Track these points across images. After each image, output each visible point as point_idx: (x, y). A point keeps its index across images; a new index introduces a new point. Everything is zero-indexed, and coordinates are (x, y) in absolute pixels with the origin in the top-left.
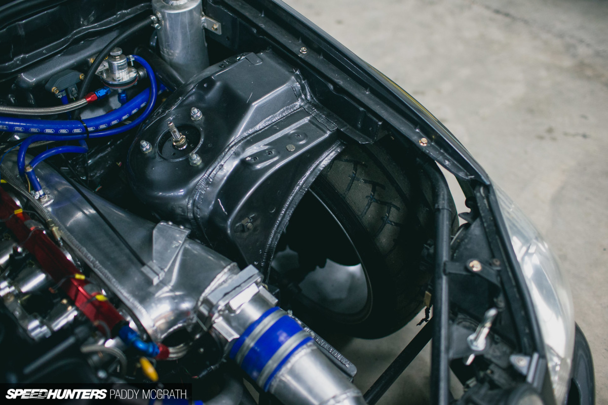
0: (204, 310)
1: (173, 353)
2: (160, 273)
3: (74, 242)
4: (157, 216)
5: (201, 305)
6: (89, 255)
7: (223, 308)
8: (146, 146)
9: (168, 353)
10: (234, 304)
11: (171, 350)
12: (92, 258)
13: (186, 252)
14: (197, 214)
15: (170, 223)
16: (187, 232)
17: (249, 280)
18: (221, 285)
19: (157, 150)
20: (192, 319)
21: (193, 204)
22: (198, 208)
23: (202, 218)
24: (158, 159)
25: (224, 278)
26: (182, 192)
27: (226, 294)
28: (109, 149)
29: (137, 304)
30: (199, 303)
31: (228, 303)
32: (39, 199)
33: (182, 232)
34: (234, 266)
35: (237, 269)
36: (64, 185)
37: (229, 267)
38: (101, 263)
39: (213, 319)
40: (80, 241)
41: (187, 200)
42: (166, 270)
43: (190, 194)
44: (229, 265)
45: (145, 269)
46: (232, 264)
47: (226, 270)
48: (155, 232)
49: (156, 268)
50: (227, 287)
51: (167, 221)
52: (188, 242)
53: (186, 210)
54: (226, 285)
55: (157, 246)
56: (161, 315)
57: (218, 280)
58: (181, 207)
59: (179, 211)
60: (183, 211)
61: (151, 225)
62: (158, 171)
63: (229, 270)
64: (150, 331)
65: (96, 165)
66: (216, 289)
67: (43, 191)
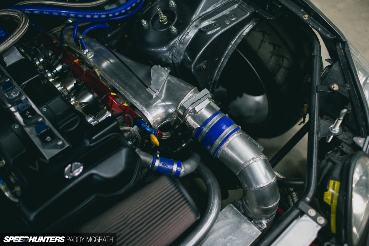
0: (181, 112)
1: (165, 135)
2: (157, 91)
3: (107, 77)
4: (152, 63)
5: (179, 110)
6: (116, 84)
7: (191, 111)
8: (145, 23)
9: (162, 135)
10: (197, 109)
11: (163, 133)
12: (118, 85)
13: (169, 82)
14: (174, 61)
15: (160, 66)
16: (169, 71)
17: (205, 96)
18: (189, 99)
19: (151, 25)
20: (174, 118)
21: (172, 55)
22: (175, 57)
23: (177, 63)
24: (152, 30)
25: (191, 95)
26: (165, 49)
27: (192, 104)
28: (119, 28)
29: (144, 108)
30: (178, 109)
31: (194, 108)
32: (86, 54)
33: (166, 71)
34: (196, 89)
35: (198, 91)
36: (98, 46)
37: (193, 89)
38: (123, 87)
39: (186, 117)
40: (111, 76)
41: (169, 53)
42: (160, 90)
43: (170, 49)
44: (193, 88)
45: (148, 90)
46: (195, 88)
47: (192, 91)
48: (152, 71)
49: (154, 89)
50: (193, 100)
51: (157, 65)
52: (170, 76)
53: (168, 59)
54: (192, 99)
55: (153, 78)
56: (157, 115)
57: (188, 96)
58: (165, 57)
59: (164, 60)
60: (166, 60)
61: (149, 67)
62: (152, 37)
63: (194, 91)
64: (152, 123)
65: (113, 37)
66: (187, 101)
67: (88, 50)
